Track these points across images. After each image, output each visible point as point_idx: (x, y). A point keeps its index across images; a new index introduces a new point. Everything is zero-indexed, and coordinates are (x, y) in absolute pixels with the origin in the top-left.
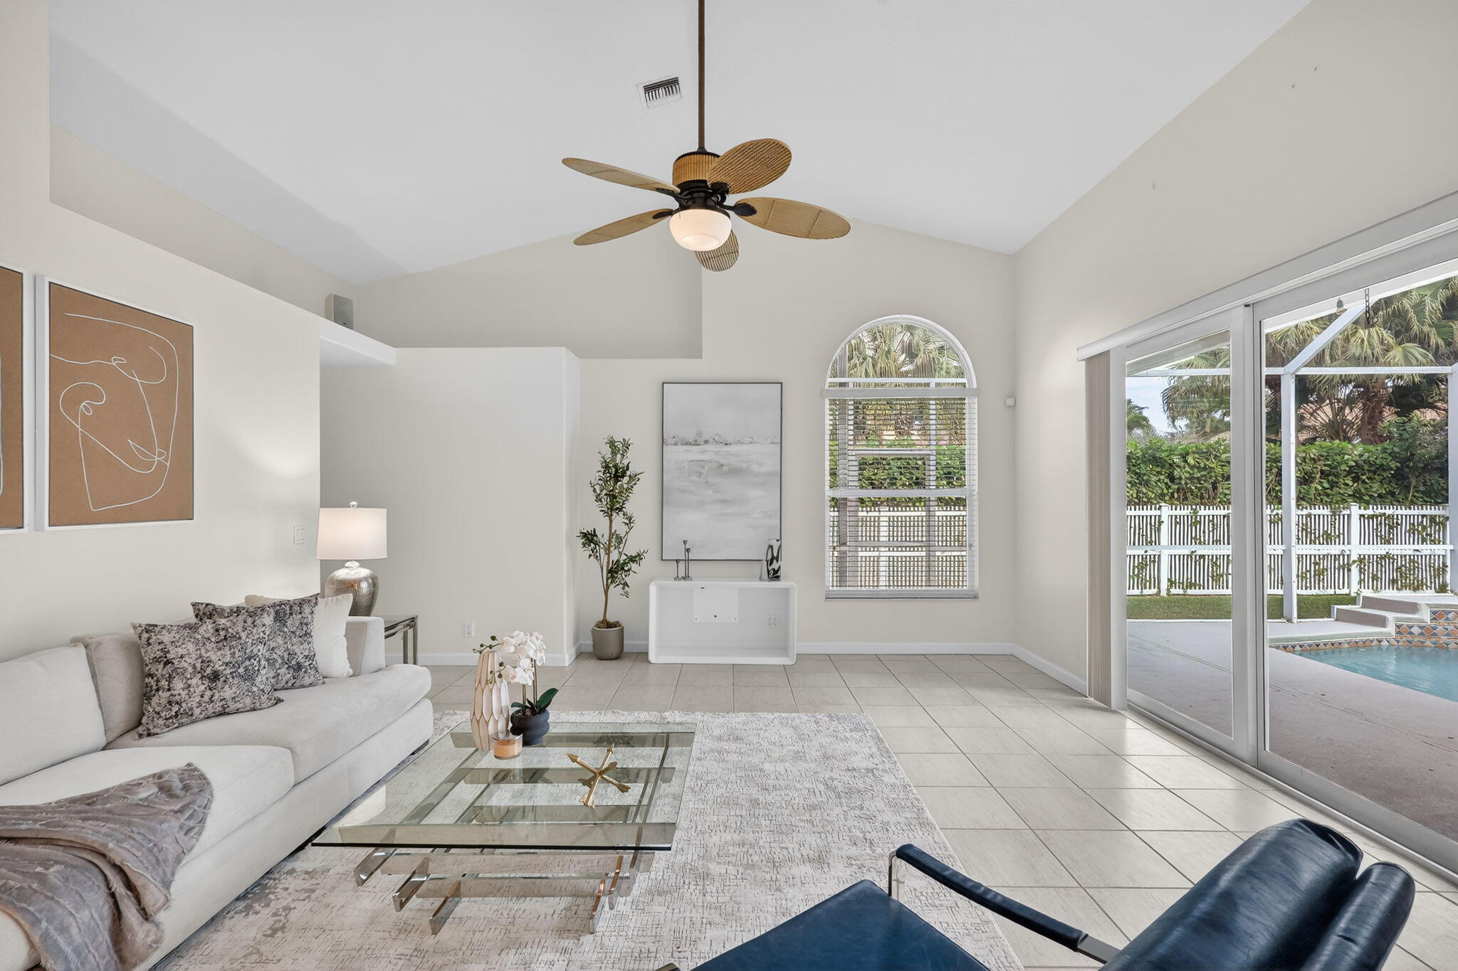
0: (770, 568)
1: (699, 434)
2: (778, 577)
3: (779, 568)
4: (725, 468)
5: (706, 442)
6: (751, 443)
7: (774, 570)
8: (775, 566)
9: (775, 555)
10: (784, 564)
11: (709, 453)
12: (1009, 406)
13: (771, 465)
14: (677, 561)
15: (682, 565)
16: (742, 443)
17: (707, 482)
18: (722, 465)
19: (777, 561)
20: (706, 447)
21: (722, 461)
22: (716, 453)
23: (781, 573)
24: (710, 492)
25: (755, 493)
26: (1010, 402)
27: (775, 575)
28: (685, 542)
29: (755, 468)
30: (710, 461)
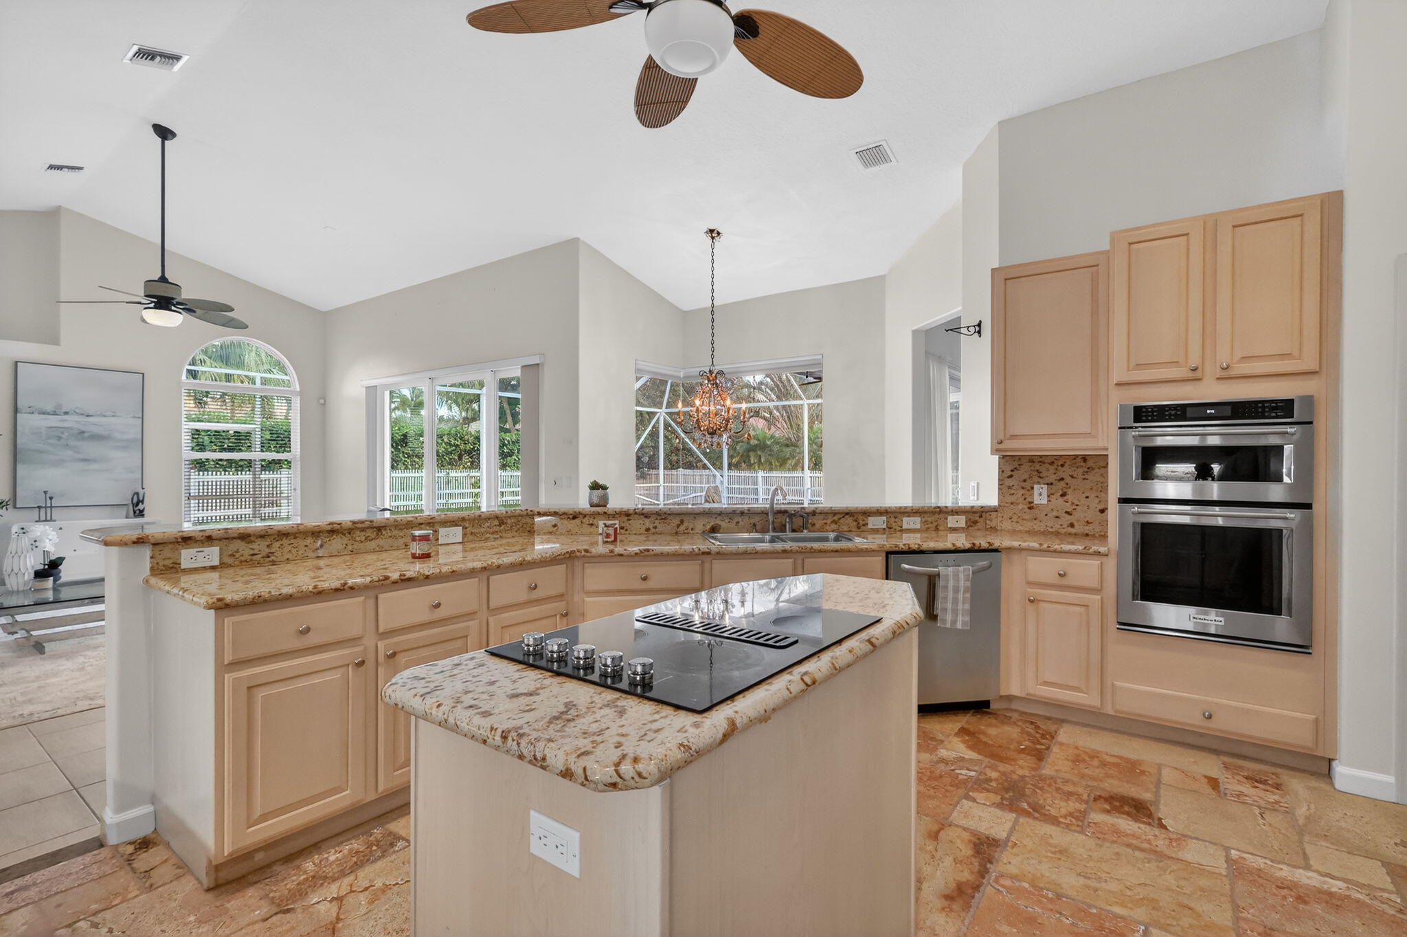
0: (136, 509)
1: (59, 406)
2: (143, 515)
3: (144, 509)
4: (86, 435)
5: (66, 413)
6: (114, 416)
7: (139, 510)
8: (141, 507)
9: (141, 499)
10: (147, 506)
11: (71, 422)
12: (322, 404)
13: (134, 433)
14: (39, 507)
15: (43, 511)
16: (105, 416)
17: (67, 445)
18: (84, 432)
19: (143, 503)
20: (66, 417)
21: (83, 428)
22: (77, 422)
23: (145, 512)
24: (70, 453)
25: (116, 454)
26: (322, 401)
27: (141, 514)
28: (45, 492)
29: (118, 435)
30: (71, 428)
